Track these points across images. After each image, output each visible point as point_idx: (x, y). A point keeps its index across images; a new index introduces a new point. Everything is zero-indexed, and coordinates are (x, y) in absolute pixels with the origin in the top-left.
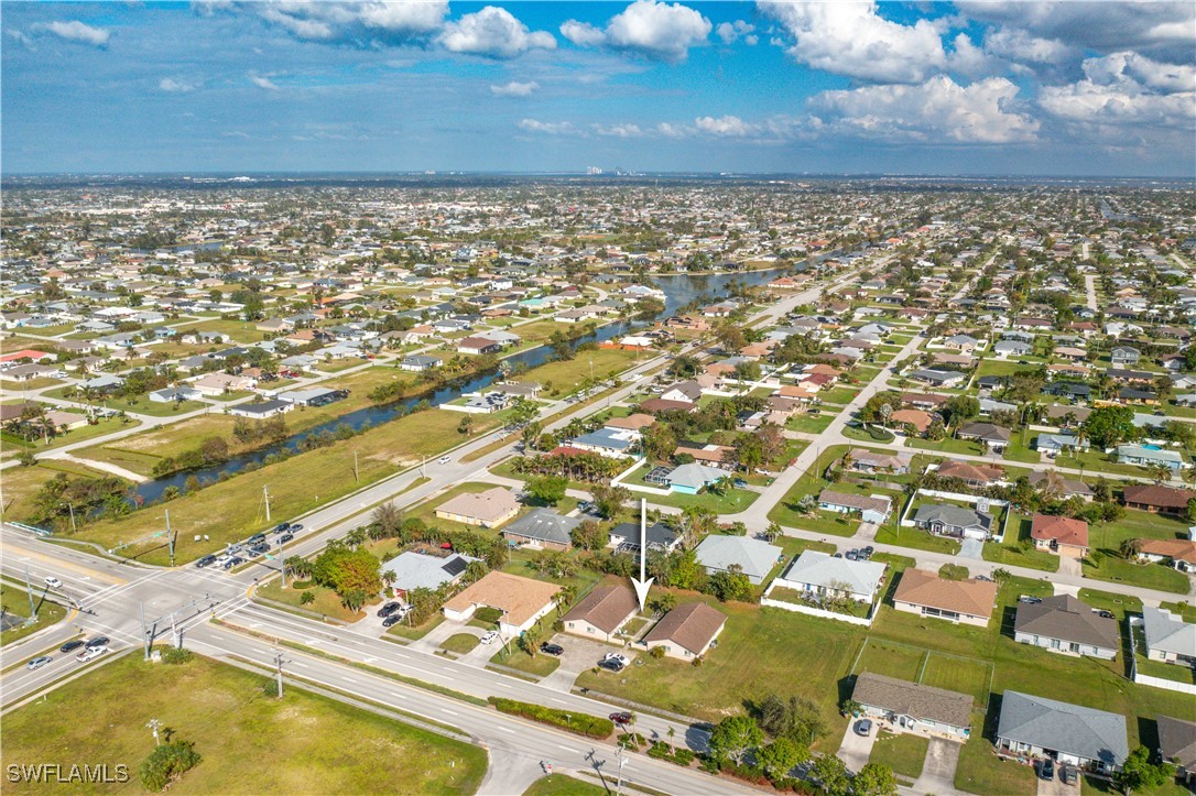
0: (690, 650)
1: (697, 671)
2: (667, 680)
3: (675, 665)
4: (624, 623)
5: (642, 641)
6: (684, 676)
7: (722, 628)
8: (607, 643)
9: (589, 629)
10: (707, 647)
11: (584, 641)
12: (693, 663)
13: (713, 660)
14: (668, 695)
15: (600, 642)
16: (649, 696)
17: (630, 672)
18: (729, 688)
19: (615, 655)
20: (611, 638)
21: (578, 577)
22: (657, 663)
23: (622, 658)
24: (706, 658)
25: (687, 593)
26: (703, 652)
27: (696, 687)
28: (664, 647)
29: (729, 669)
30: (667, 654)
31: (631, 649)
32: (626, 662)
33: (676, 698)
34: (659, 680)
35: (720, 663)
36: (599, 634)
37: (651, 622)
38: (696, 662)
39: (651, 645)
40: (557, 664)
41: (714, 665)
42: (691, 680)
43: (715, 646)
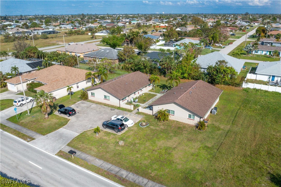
0: (194, 113)
1: (201, 135)
2: (170, 144)
3: (179, 128)
4: (137, 95)
5: (150, 107)
6: (189, 140)
7: (218, 100)
8: (119, 108)
9: (105, 97)
10: (209, 113)
11: (99, 106)
12: (197, 127)
13: (217, 124)
14: (171, 162)
15: (113, 107)
16: (147, 162)
17: (132, 133)
18: (245, 156)
19: (120, 117)
20: (123, 104)
21: (115, 73)
22: (161, 126)
23: (126, 120)
24: (209, 122)
25: (186, 81)
26: (206, 117)
27: (204, 153)
28: (168, 111)
29: (236, 134)
30: (171, 118)
31: (138, 113)
32: (129, 123)
33: (180, 167)
34: (162, 143)
35: (225, 127)
36: (113, 101)
37: (159, 95)
38: (200, 126)
39: (156, 109)
40: (63, 124)
41: (219, 129)
42: (197, 145)
43: (216, 113)
